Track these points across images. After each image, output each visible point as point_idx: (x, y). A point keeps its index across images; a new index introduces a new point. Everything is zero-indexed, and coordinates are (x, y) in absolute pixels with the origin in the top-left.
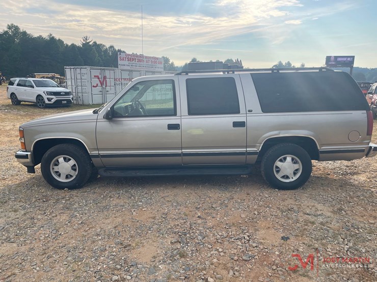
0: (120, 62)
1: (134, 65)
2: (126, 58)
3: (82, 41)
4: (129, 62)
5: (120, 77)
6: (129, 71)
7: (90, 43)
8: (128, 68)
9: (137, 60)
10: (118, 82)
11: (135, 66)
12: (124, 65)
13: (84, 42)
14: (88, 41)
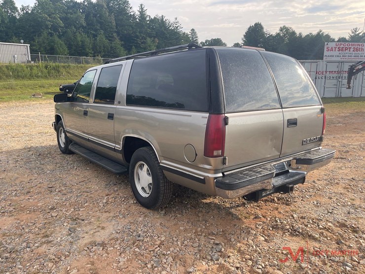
0: (326, 53)
1: (347, 55)
2: (335, 48)
3: (351, 33)
4: (340, 52)
5: (325, 70)
6: (339, 62)
7: (360, 34)
8: (338, 59)
9: (352, 50)
10: (320, 76)
11: (349, 56)
12: (332, 56)
13: (352, 35)
14: (357, 33)
